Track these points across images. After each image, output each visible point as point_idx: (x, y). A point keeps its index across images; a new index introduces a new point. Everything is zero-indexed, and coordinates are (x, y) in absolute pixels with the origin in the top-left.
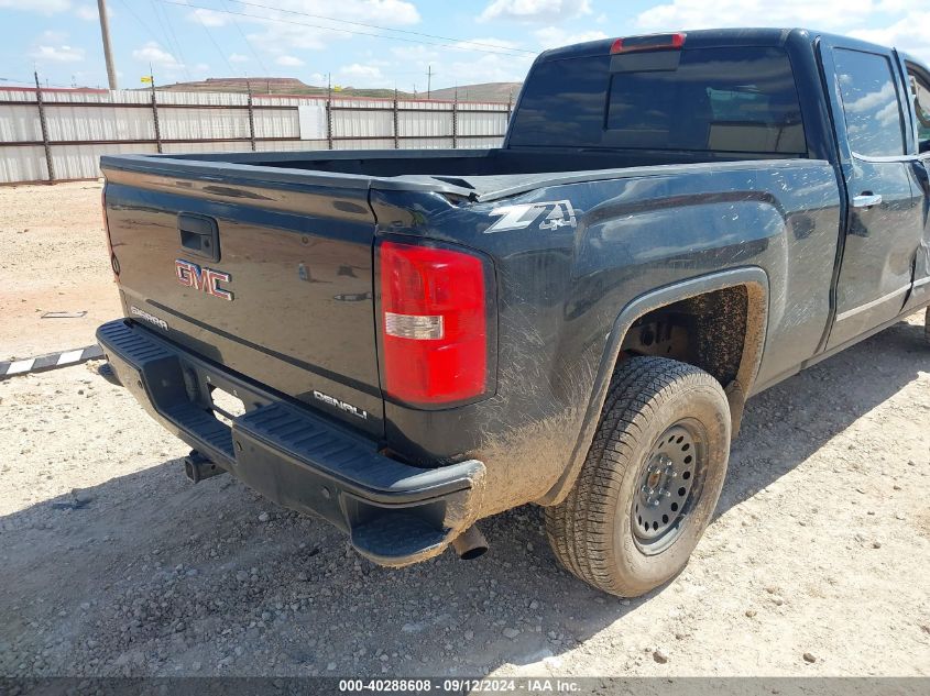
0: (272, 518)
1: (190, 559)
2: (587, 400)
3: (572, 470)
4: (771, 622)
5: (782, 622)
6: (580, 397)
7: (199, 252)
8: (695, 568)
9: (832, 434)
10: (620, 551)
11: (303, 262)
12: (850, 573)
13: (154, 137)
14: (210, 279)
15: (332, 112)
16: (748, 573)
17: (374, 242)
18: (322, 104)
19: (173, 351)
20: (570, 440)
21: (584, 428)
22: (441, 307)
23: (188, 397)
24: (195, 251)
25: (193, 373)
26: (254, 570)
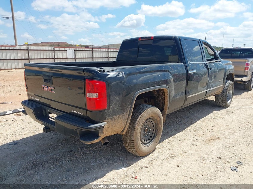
0: (62, 145)
1: (43, 154)
2: (129, 111)
3: (126, 126)
4: (171, 160)
5: (174, 160)
6: (127, 110)
7: (48, 83)
8: (156, 151)
9: (192, 124)
10: (138, 144)
11: (69, 86)
12: (190, 151)
13: (28, 58)
14: (50, 89)
15: (76, 51)
16: (168, 151)
17: (85, 79)
18: (73, 49)
19: (40, 105)
20: (126, 120)
21: (128, 117)
22: (98, 91)
23: (43, 115)
24: (47, 83)
25: (45, 110)
26: (58, 155)
